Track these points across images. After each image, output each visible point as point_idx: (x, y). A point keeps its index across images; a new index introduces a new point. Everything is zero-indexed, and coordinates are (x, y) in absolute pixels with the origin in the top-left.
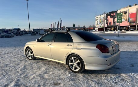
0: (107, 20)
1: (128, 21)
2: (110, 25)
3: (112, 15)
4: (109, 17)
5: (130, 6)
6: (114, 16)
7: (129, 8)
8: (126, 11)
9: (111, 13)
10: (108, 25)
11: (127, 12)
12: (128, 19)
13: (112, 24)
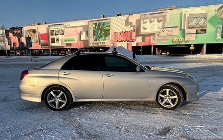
0: (9, 39)
1: (40, 44)
2: (15, 47)
3: (15, 32)
4: (11, 35)
5: (39, 24)
6: (19, 34)
7: (38, 26)
8: (35, 30)
9: (13, 29)
10: (12, 46)
11: (36, 32)
12: (39, 41)
13: (18, 45)
